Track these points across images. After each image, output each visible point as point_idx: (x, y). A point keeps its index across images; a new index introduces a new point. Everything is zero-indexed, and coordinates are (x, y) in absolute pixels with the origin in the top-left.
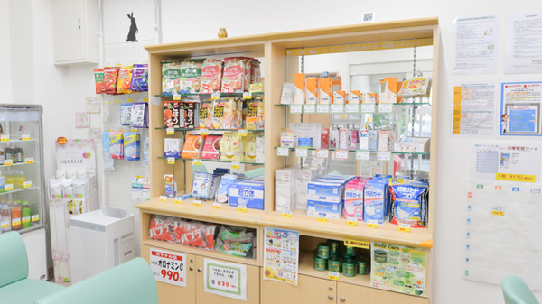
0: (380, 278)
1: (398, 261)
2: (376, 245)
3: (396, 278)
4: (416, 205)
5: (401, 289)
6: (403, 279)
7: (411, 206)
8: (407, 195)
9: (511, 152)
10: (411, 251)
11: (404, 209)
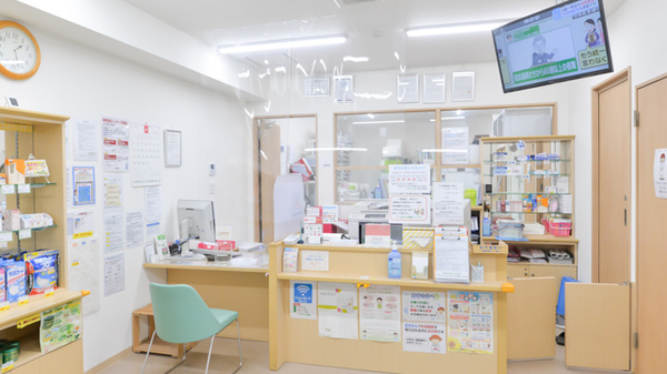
0: (48, 343)
1: (62, 320)
2: (45, 314)
3: (60, 335)
4: (52, 270)
5: (65, 342)
6: (65, 333)
7: (49, 272)
8: (45, 264)
9: (80, 217)
10: (71, 305)
11: (45, 277)
